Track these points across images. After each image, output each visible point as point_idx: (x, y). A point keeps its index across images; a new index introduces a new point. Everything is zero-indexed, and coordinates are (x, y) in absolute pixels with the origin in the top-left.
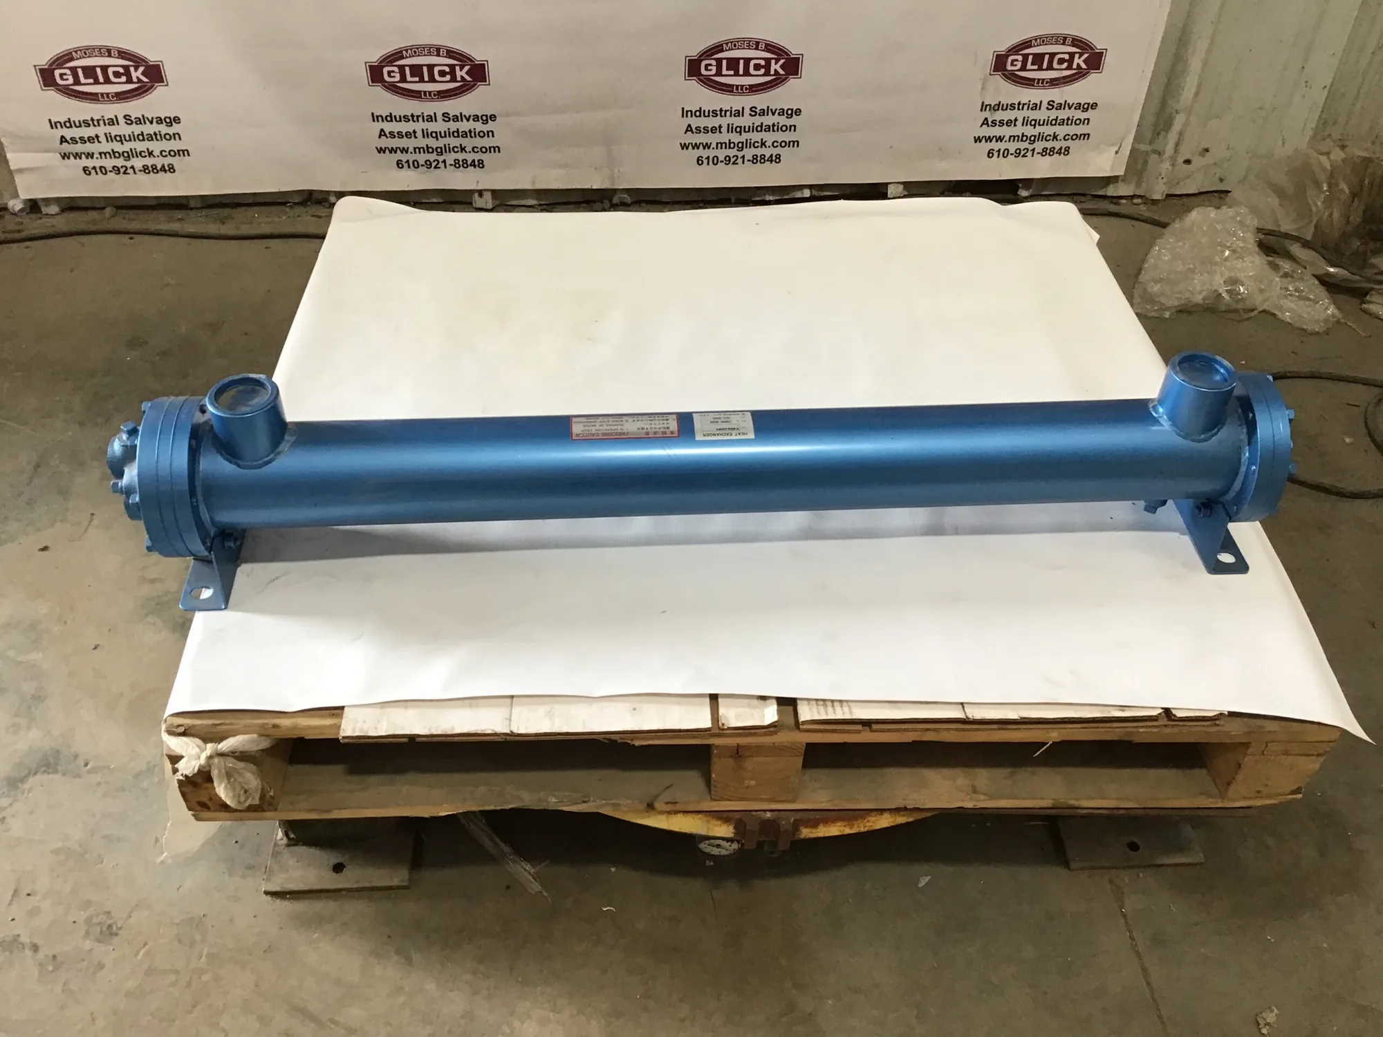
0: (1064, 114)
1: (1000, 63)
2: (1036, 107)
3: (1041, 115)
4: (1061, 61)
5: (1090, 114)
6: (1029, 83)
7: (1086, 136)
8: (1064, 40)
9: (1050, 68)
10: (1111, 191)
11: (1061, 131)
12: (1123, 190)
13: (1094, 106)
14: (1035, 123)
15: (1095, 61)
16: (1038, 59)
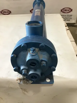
0: (69, 16)
1: (61, 11)
2: (66, 15)
3: (66, 16)
4: (68, 10)
5: (72, 16)
6: (65, 13)
7: (71, 19)
8: (68, 8)
9: (67, 11)
10: (75, 25)
11: (69, 18)
12: (76, 25)
13: (72, 15)
14: (66, 17)
15: (71, 10)
16: (65, 10)
